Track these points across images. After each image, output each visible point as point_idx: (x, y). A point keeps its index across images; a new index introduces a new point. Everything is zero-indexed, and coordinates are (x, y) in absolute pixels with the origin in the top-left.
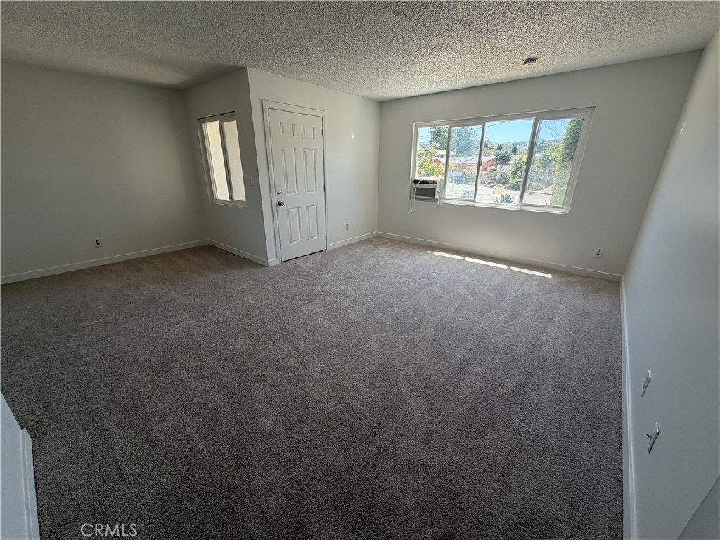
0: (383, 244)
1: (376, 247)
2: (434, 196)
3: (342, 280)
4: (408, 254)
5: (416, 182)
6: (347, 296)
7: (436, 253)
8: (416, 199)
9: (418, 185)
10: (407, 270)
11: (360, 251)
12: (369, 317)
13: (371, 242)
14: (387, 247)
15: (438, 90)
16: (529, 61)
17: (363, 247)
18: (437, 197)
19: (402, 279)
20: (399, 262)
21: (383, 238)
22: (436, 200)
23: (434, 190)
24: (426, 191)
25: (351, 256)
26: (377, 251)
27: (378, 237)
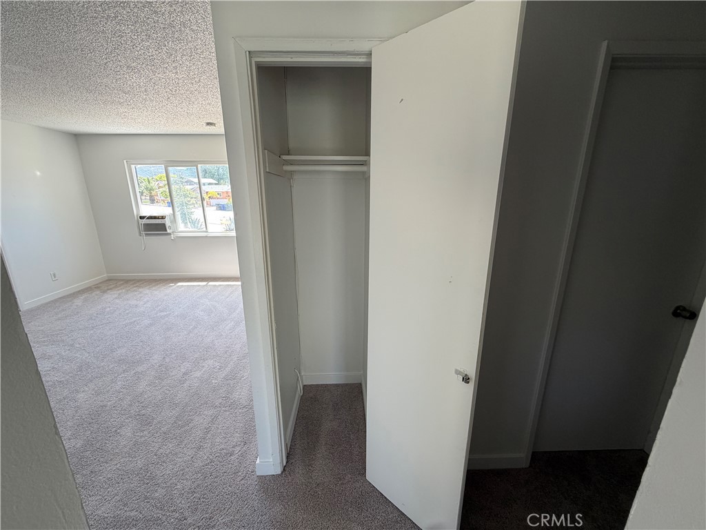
0: (116, 287)
1: (104, 292)
2: (166, 231)
3: (44, 342)
4: (147, 291)
5: (142, 218)
6: (50, 357)
7: (180, 284)
8: (146, 234)
9: (145, 221)
10: (142, 309)
11: (78, 302)
12: (81, 371)
13: (98, 288)
14: (121, 289)
15: (150, 132)
16: (208, 124)
17: (85, 295)
18: (169, 231)
19: (134, 319)
20: (133, 302)
21: (116, 280)
22: (170, 234)
23: (164, 225)
24: (155, 227)
25: (63, 310)
26: (106, 296)
27: (109, 280)
